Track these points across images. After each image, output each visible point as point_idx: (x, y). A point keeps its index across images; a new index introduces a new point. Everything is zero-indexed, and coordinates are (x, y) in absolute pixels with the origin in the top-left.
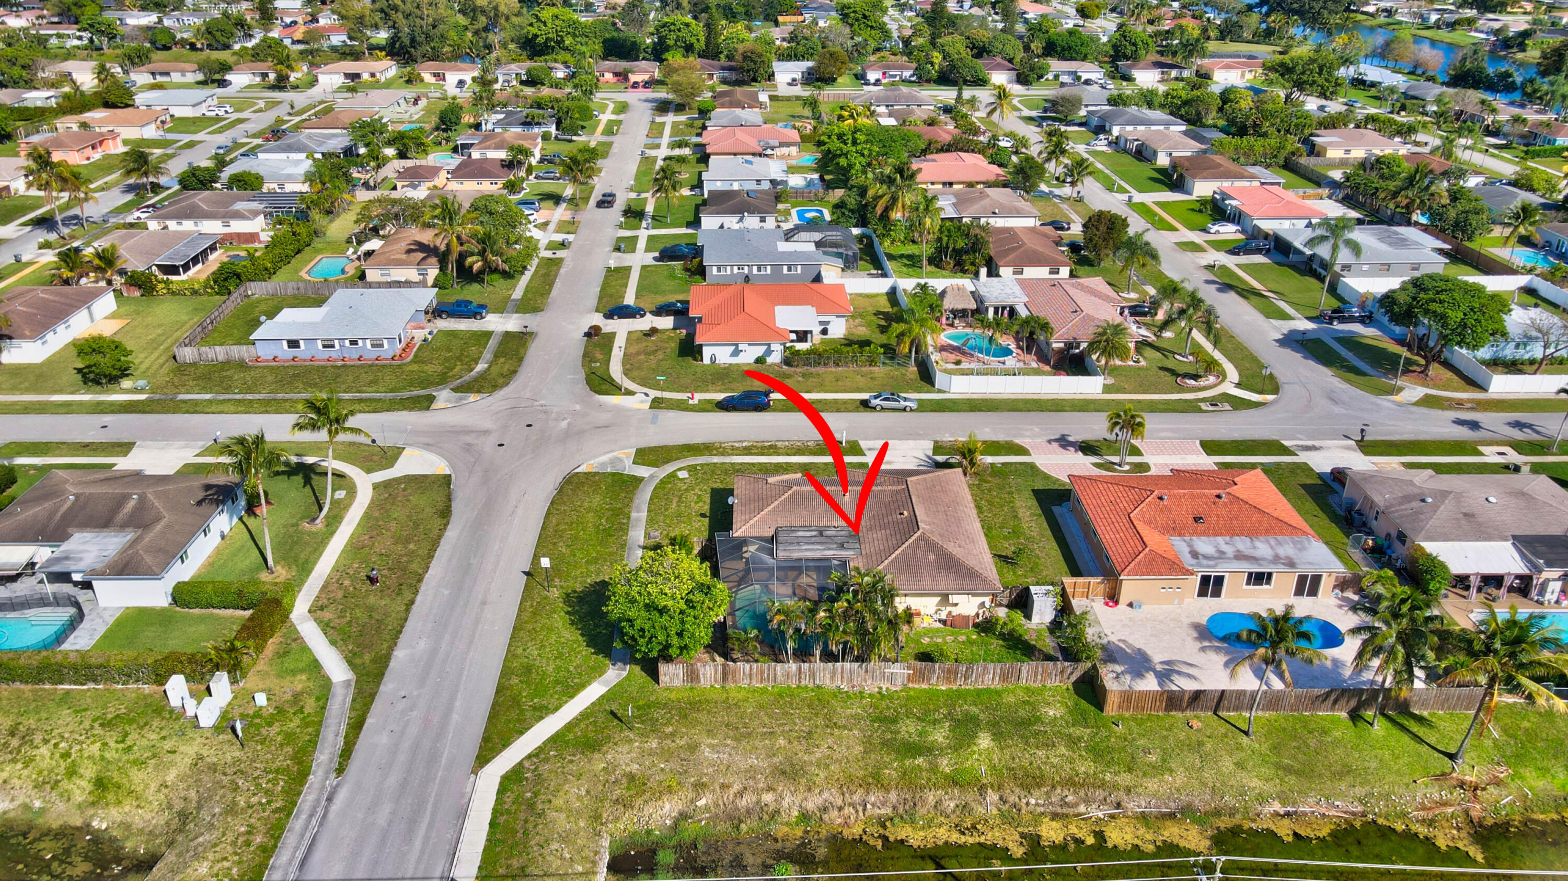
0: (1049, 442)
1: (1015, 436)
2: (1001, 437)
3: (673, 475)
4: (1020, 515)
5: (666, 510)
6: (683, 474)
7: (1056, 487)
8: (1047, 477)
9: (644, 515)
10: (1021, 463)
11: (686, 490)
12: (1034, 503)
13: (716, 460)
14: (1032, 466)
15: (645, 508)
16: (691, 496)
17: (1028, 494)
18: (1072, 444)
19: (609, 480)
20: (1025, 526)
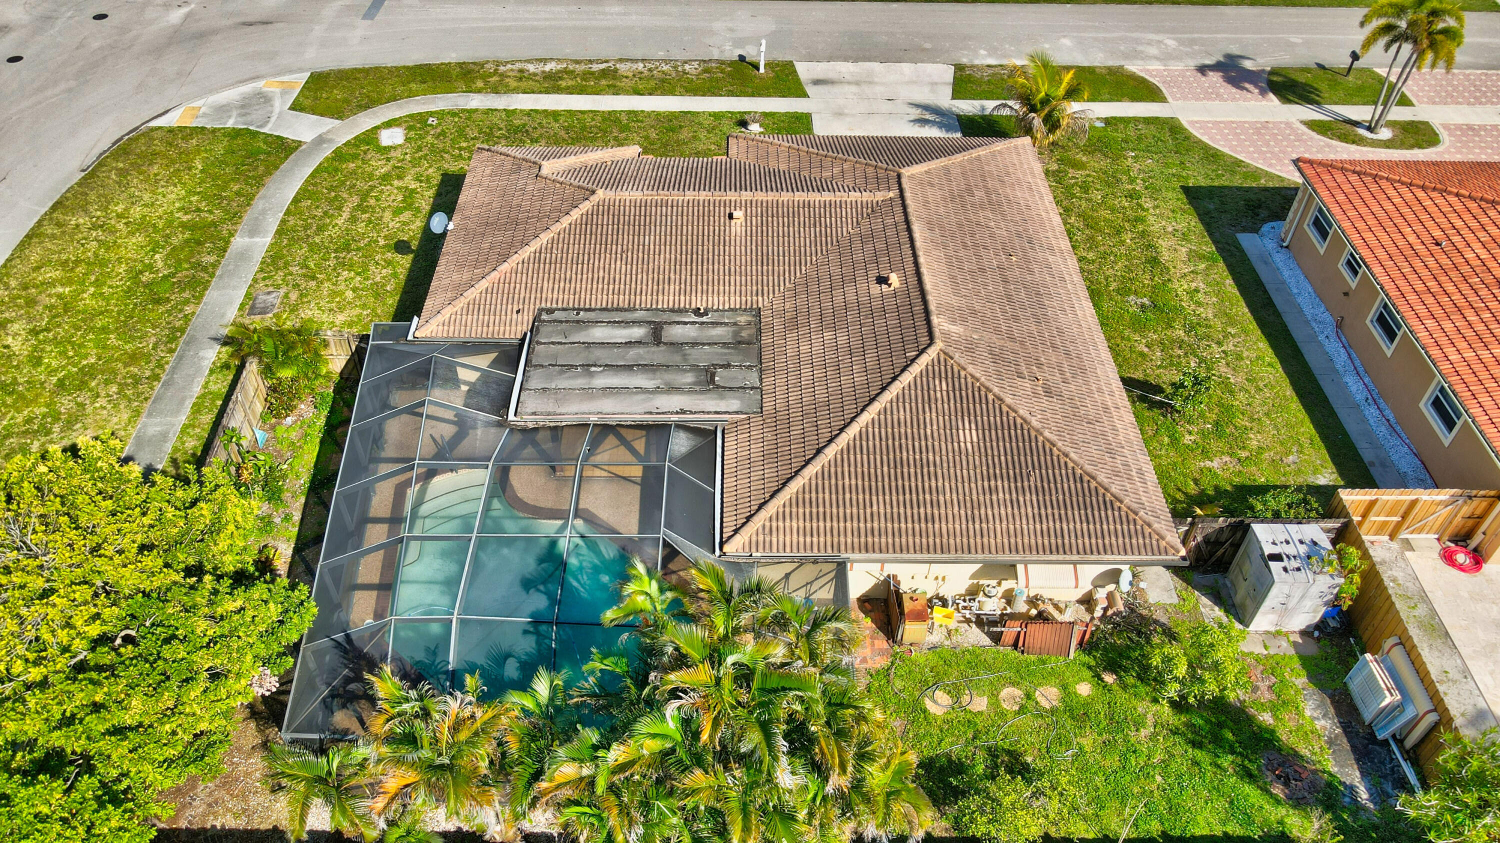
0: (1202, 69)
1: (1127, 56)
2: (1098, 59)
3: (369, 138)
4: (1165, 256)
5: (320, 229)
6: (392, 137)
7: (1237, 182)
8: (1211, 156)
9: (265, 240)
10: (1148, 121)
11: (386, 178)
12: (1190, 222)
13: (476, 102)
14: (1173, 127)
15: (272, 224)
16: (392, 195)
17: (1175, 199)
18: (1252, 77)
19: (219, 149)
20: (1181, 287)
